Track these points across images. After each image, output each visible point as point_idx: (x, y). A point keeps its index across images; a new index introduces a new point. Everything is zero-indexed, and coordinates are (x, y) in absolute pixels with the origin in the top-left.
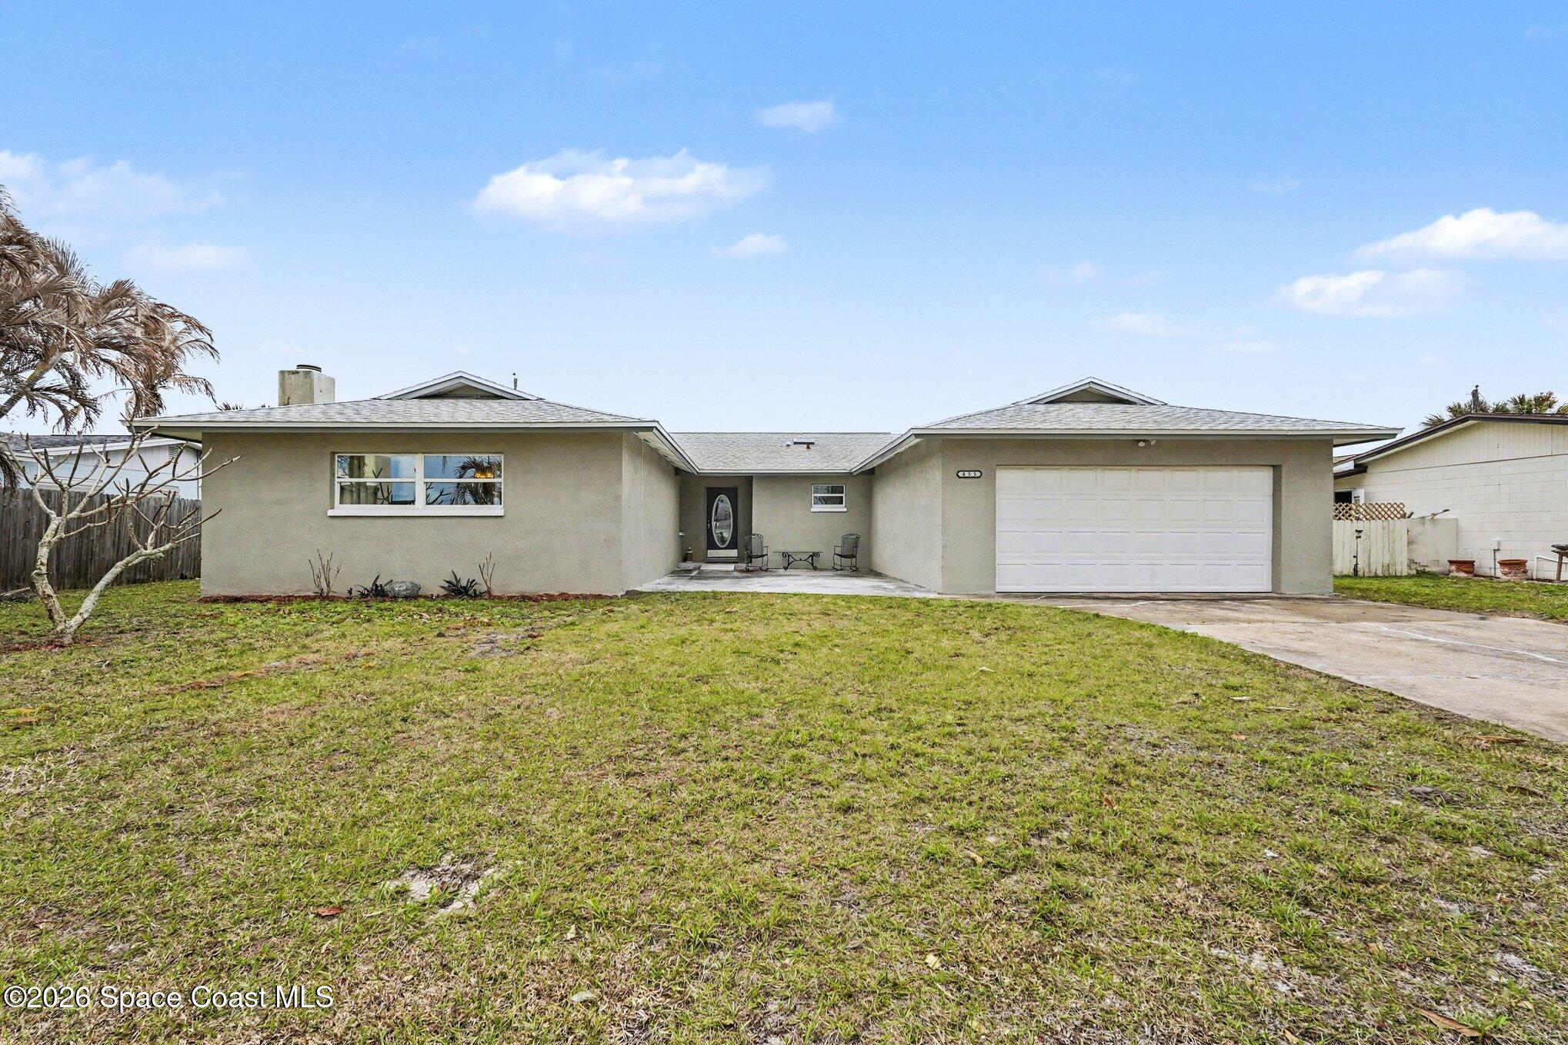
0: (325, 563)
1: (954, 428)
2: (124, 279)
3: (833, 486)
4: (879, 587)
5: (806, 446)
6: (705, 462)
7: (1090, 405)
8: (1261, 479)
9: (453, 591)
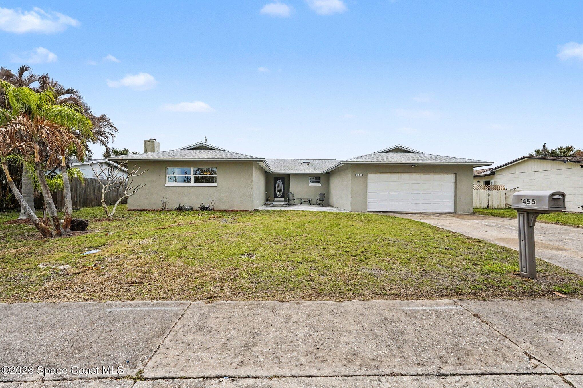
0: (165, 200)
1: (355, 161)
2: (103, 114)
3: (316, 177)
4: (331, 210)
5: (307, 164)
6: (275, 169)
7: (398, 153)
8: (451, 177)
9: (202, 209)
